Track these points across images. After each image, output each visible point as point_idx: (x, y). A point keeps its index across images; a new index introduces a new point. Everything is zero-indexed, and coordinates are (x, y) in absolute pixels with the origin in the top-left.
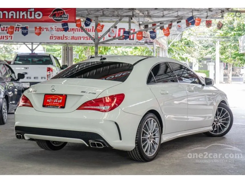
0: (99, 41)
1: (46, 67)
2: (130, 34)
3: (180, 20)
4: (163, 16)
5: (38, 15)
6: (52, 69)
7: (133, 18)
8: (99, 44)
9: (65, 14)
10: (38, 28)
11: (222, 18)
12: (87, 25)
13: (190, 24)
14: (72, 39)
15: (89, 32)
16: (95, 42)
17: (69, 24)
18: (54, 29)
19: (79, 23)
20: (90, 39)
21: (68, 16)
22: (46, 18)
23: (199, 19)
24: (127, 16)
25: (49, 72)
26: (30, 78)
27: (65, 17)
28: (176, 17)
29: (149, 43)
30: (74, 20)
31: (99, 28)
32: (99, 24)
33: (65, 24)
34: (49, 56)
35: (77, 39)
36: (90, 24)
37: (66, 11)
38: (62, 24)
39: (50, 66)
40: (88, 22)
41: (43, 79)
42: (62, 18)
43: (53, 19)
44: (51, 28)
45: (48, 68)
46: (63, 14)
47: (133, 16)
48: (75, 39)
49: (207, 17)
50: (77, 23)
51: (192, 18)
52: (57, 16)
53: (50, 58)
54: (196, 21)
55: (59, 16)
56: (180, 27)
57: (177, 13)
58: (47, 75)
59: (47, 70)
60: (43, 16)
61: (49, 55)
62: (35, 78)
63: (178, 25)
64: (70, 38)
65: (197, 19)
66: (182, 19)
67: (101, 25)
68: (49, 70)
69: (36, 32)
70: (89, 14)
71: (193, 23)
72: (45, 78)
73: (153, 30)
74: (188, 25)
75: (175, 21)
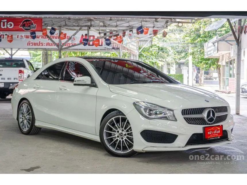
0: (62, 47)
1: (18, 69)
2: (88, 41)
3: (131, 30)
4: (117, 26)
5: (10, 25)
6: (23, 71)
7: (91, 28)
8: (62, 50)
9: (34, 24)
10: (10, 36)
11: (166, 28)
12: (52, 33)
13: (140, 32)
14: (47, 45)
15: (53, 39)
16: (58, 48)
17: (36, 33)
18: (24, 37)
19: (45, 32)
20: (54, 44)
21: (35, 26)
22: (16, 27)
23: (147, 29)
24: (86, 26)
25: (21, 73)
26: (4, 79)
27: (33, 27)
28: (128, 27)
29: (116, 49)
30: (41, 30)
31: (62, 36)
32: (62, 33)
33: (33, 33)
34: (22, 61)
35: (51, 45)
36: (54, 33)
37: (33, 22)
38: (31, 33)
39: (22, 69)
40: (52, 31)
41: (16, 79)
42: (31, 27)
43: (23, 28)
44: (21, 36)
45: (20, 70)
46: (31, 24)
47: (91, 25)
48: (50, 45)
49: (154, 27)
50: (44, 32)
51: (141, 27)
52: (26, 26)
53: (23, 62)
54: (145, 30)
55: (28, 26)
56: (131, 35)
57: (128, 23)
58: (19, 77)
59: (19, 72)
60: (14, 26)
61: (22, 59)
62: (8, 79)
63: (129, 34)
64: (46, 44)
65: (145, 29)
66: (132, 28)
67: (64, 33)
68: (21, 72)
69: (8, 39)
70: (54, 24)
71: (142, 32)
72: (17, 79)
73: (109, 38)
74: (138, 33)
75: (127, 30)
